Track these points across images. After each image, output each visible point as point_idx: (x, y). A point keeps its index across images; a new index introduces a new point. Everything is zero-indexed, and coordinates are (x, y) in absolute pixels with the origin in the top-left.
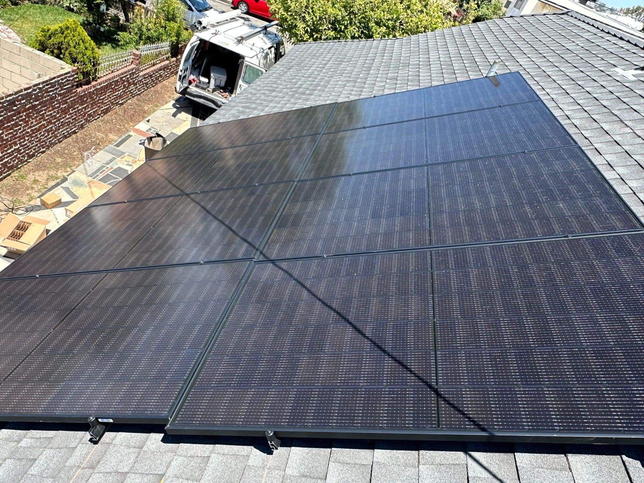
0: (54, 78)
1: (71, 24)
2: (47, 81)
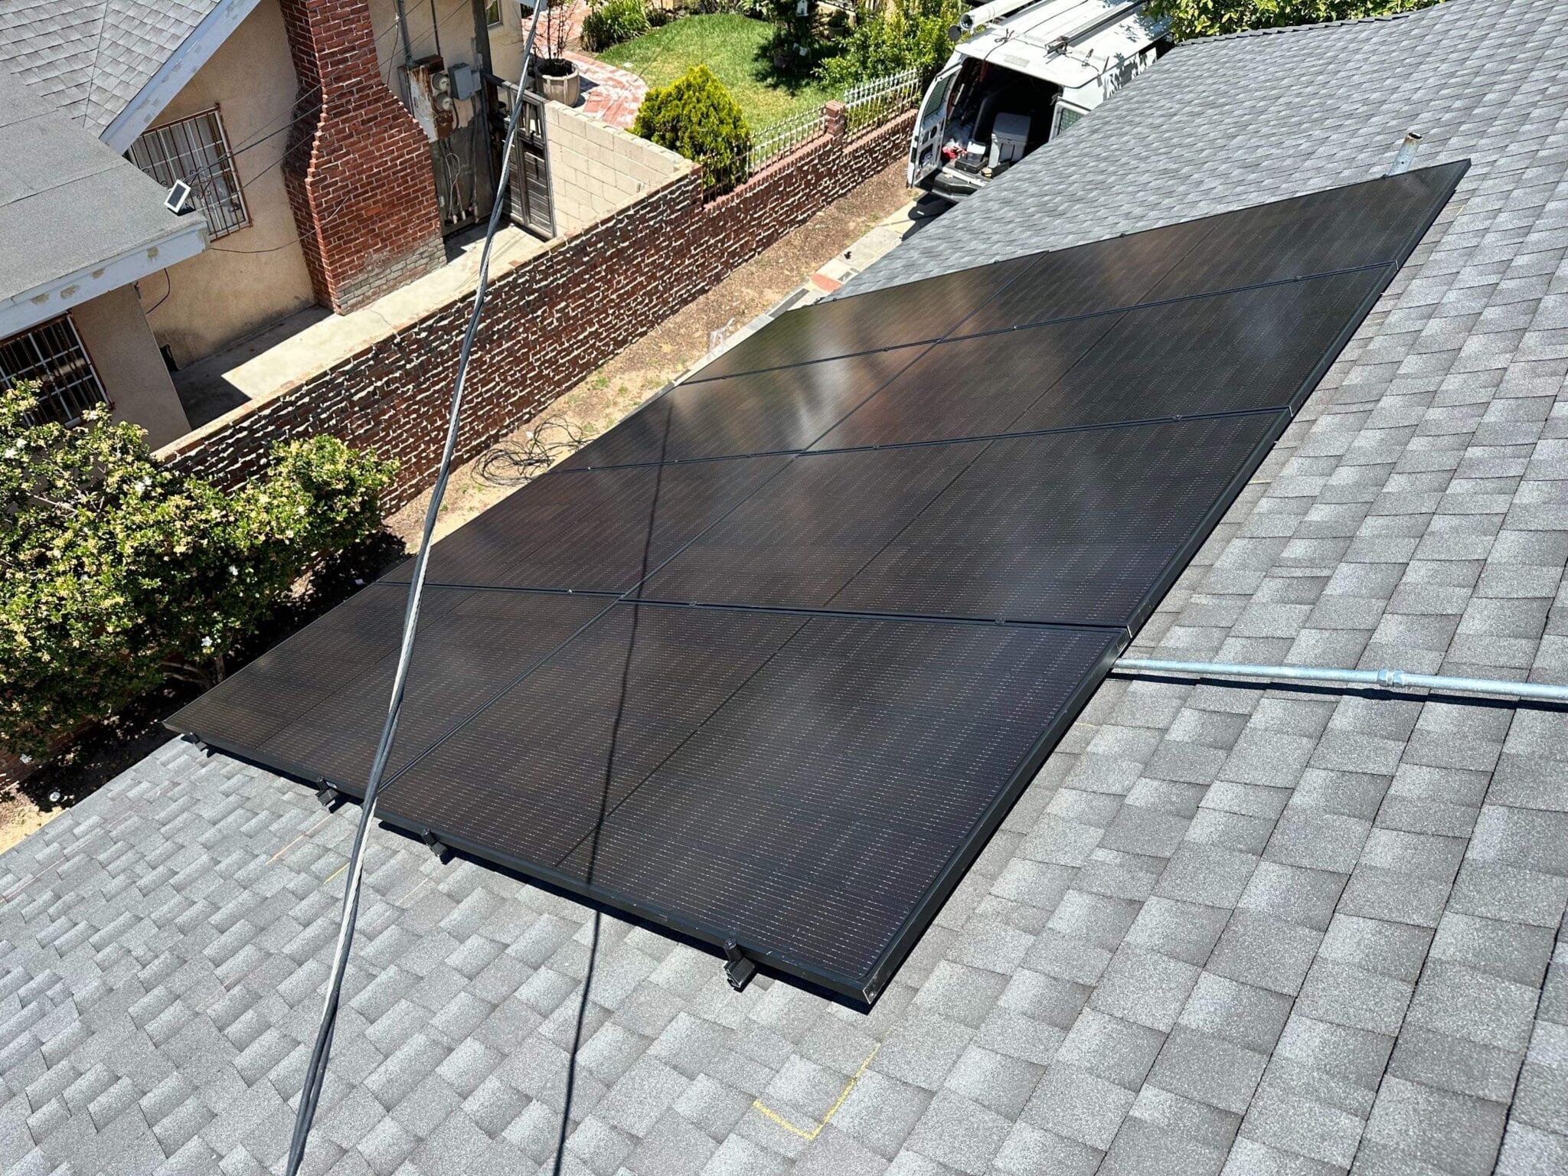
0: (657, 192)
1: (695, 78)
2: (643, 201)
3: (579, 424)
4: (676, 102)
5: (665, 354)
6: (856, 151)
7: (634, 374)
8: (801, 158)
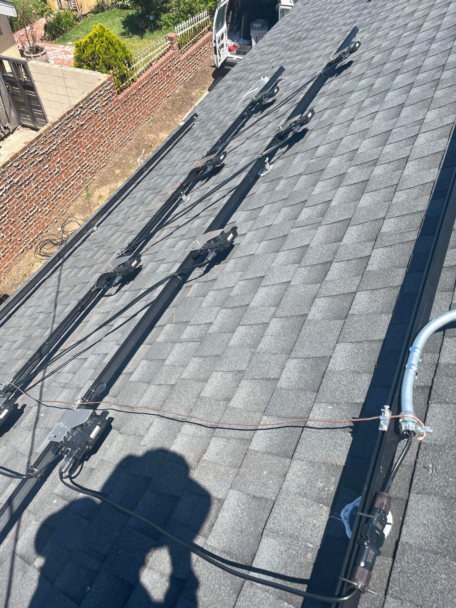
3: (82, 218)
4: (91, 45)
5: (118, 175)
6: (187, 56)
7: (104, 188)
8: (161, 64)
